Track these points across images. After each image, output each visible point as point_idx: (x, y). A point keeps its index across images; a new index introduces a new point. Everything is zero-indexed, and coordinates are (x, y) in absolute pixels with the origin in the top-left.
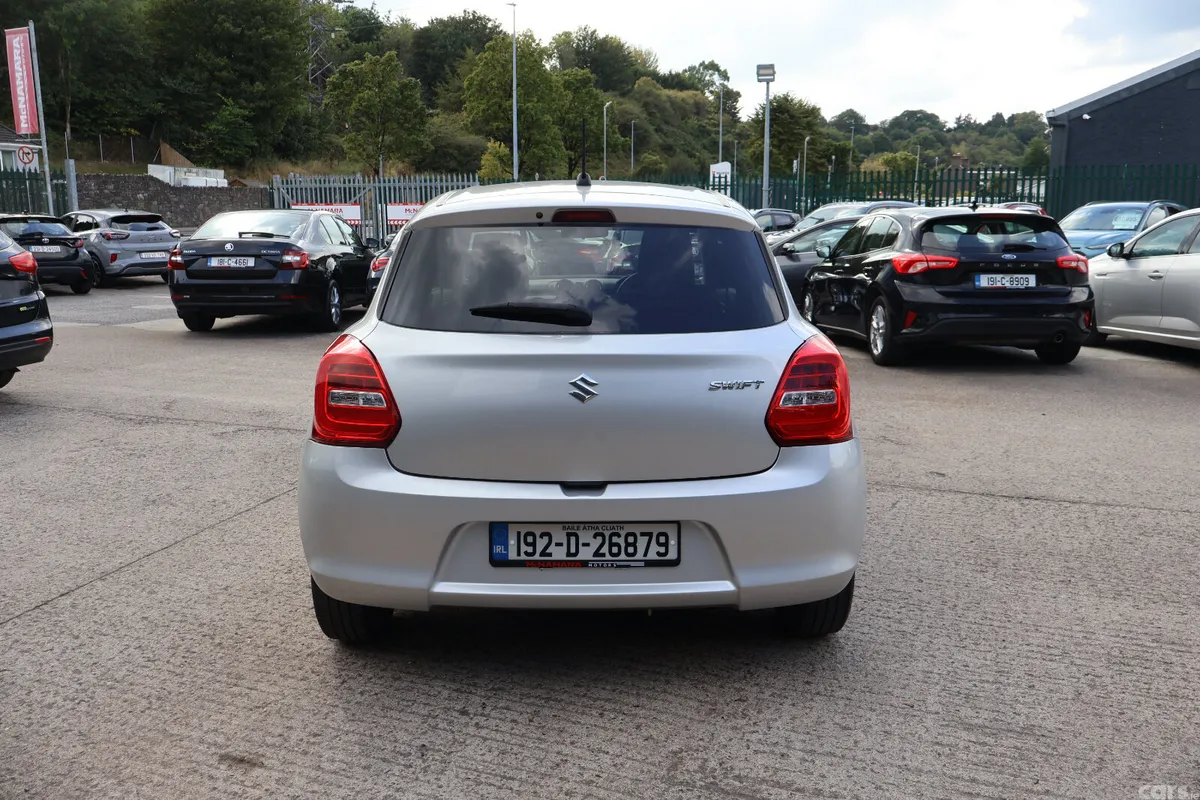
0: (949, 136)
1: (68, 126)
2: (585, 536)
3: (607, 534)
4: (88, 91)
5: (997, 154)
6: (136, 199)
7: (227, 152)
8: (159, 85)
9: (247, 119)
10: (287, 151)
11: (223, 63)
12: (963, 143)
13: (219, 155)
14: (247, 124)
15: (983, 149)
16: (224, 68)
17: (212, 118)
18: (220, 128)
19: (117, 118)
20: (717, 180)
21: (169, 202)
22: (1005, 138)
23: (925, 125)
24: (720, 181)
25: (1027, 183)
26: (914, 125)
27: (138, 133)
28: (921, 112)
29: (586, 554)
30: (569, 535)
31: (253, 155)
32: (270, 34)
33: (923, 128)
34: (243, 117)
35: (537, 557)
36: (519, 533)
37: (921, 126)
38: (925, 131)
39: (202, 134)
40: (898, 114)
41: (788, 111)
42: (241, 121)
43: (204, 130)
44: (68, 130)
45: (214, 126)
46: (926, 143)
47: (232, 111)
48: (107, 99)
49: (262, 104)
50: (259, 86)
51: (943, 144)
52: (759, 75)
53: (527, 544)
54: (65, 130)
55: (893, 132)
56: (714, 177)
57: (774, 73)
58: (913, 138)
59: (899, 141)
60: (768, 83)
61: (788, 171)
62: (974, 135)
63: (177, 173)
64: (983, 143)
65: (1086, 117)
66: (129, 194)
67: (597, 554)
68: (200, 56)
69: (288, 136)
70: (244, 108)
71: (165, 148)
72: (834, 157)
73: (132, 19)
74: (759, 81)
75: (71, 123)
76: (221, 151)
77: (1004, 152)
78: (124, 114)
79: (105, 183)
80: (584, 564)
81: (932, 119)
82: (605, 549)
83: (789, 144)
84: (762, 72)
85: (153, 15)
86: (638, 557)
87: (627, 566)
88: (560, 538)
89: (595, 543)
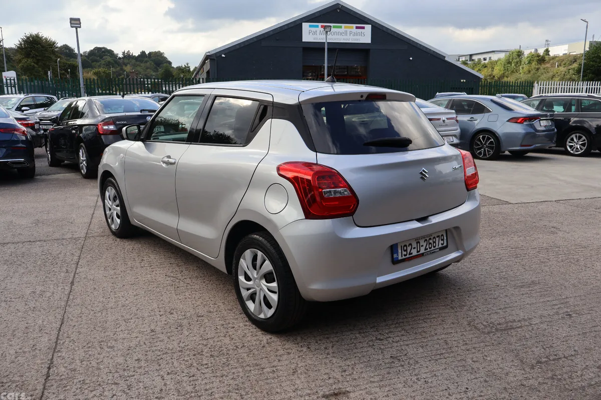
0: (121, 61)
2: (422, 243)
3: (428, 239)
5: (146, 71)
12: (128, 65)
15: (138, 68)
20: (9, 81)
22: (148, 63)
23: (107, 55)
24: (11, 82)
25: (167, 85)
26: (100, 55)
28: (104, 48)
29: (422, 251)
30: (417, 243)
33: (106, 57)
35: (408, 256)
36: (401, 246)
37: (105, 55)
38: (109, 59)
40: (92, 49)
41: (40, 44)
46: (108, 65)
51: (119, 66)
52: (71, 24)
53: (404, 251)
55: (91, 58)
56: (6, 80)
57: (80, 23)
58: (103, 62)
59: (95, 63)
60: (76, 29)
61: (45, 77)
62: (134, 61)
64: (138, 65)
65: (223, 56)
67: (426, 249)
72: (69, 70)
74: (72, 27)
77: (148, 70)
80: (422, 254)
81: (110, 52)
82: (428, 247)
83: (43, 62)
84: (73, 22)
86: (437, 247)
87: (435, 252)
88: (414, 245)
89: (425, 244)
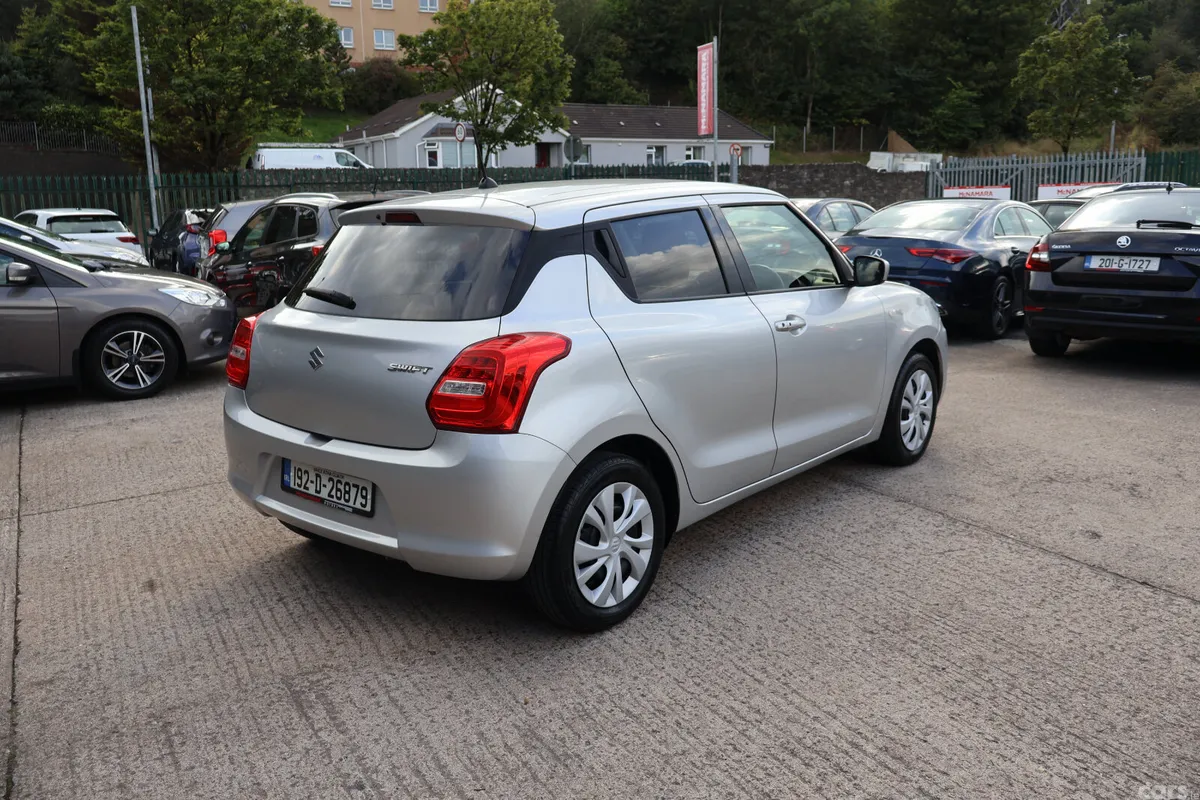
1: (809, 120)
2: (325, 480)
3: (335, 479)
4: (828, 87)
6: (843, 186)
7: (950, 135)
8: (893, 75)
9: (976, 101)
10: (1016, 131)
11: (957, 47)
13: (943, 139)
14: (975, 106)
16: (958, 52)
17: (939, 103)
18: (945, 112)
19: (851, 110)
21: (874, 187)
27: (867, 122)
29: (324, 494)
30: (317, 476)
31: (979, 138)
32: (1008, 10)
34: (971, 99)
35: (303, 489)
36: (295, 467)
39: (929, 119)
42: (968, 103)
43: (930, 115)
44: (808, 125)
45: (940, 111)
47: (960, 94)
48: (844, 93)
49: (992, 84)
50: (991, 66)
53: (299, 477)
54: (805, 125)
63: (896, 159)
66: (837, 180)
67: (329, 495)
68: (935, 43)
69: (1020, 114)
70: (972, 90)
71: (893, 135)
73: (875, 15)
75: (811, 118)
76: (945, 134)
78: (857, 106)
79: (817, 171)
80: (321, 500)
82: (334, 493)
85: (897, 8)
86: (351, 503)
87: (344, 510)
88: (313, 477)
89: (329, 485)
